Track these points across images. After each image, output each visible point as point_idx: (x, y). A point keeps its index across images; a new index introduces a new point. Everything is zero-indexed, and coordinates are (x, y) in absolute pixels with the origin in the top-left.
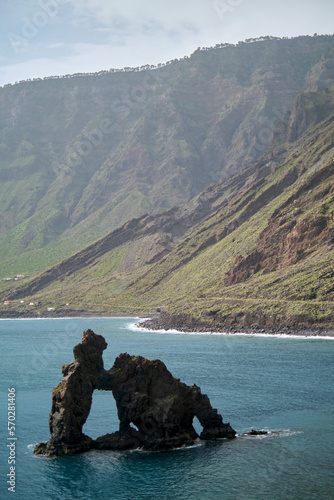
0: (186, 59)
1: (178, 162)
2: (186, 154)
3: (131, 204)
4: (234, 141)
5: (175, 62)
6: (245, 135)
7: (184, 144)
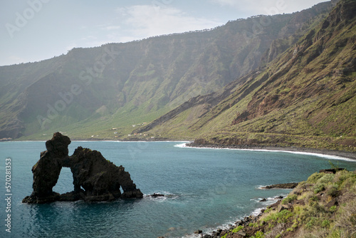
0: (223, 26)
1: (219, 72)
2: (222, 69)
3: (197, 90)
4: (245, 63)
5: (218, 27)
6: (250, 60)
7: (221, 64)
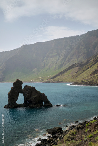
0: (86, 33)
1: (84, 53)
2: (86, 52)
3: (75, 61)
4: (96, 49)
5: (84, 34)
7: (85, 50)
